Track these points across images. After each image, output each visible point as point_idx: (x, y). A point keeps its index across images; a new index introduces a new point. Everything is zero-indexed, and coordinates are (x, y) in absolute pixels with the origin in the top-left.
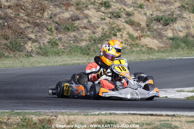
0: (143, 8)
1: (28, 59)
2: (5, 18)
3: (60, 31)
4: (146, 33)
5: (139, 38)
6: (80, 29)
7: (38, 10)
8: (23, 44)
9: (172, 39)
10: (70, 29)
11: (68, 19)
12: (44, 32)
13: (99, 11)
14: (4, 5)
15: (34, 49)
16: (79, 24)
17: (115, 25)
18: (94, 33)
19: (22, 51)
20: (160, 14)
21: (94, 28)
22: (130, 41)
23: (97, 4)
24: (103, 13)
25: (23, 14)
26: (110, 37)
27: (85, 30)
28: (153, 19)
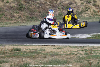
2: (40, 4)
3: (64, 9)
5: (98, 12)
7: (55, 0)
12: (56, 10)
17: (88, 6)
18: (78, 10)
22: (94, 13)
26: (85, 11)
27: (74, 9)
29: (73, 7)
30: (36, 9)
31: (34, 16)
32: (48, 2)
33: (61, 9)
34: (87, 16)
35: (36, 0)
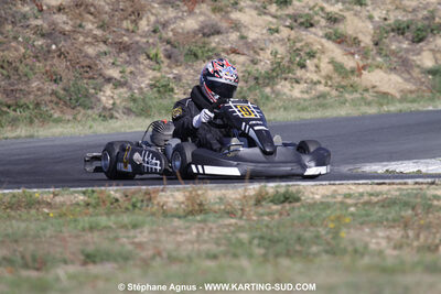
0: (366, 5)
1: (106, 123)
2: (50, 34)
3: (177, 61)
4: (374, 59)
5: (357, 71)
6: (223, 54)
7: (126, 14)
8: (93, 91)
9: (433, 72)
10: (200, 54)
11: (195, 33)
12: (139, 63)
13: (265, 14)
14: (47, 6)
15: (118, 102)
16: (219, 43)
17: (302, 44)
18: (254, 62)
19: (92, 108)
20: (403, 18)
21: (255, 52)
22: (338, 80)
24: (274, 17)
25: (93, 23)
26: (290, 70)
27: (233, 57)
28: (389, 28)
29: (224, 50)
30: (30, 61)
31: (22, 101)
32: (90, 26)
33: (163, 59)
34: (307, 92)
35: (25, 17)
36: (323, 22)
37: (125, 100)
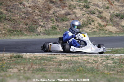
0: (109, 9)
1: (38, 36)
2: (27, 13)
3: (58, 21)
4: (109, 23)
5: (104, 26)
7: (46, 9)
8: (36, 28)
10: (64, 20)
11: (64, 14)
12: (49, 21)
13: (82, 10)
14: (26, 6)
15: (42, 31)
16: (69, 17)
17: (91, 18)
19: (35, 32)
20: (118, 13)
21: (79, 20)
22: (99, 28)
23: (81, 6)
24: (85, 11)
25: (38, 11)
26: (87, 25)
28: (114, 15)
29: (71, 19)
30: (20, 20)
31: (18, 30)
33: (55, 21)
34: (91, 31)
35: (20, 8)
36: (97, 13)
37: (44, 31)
